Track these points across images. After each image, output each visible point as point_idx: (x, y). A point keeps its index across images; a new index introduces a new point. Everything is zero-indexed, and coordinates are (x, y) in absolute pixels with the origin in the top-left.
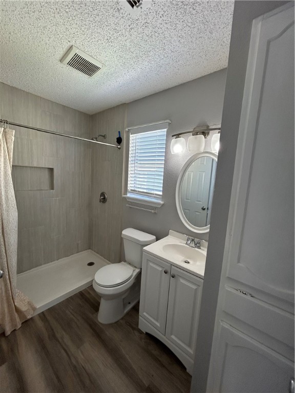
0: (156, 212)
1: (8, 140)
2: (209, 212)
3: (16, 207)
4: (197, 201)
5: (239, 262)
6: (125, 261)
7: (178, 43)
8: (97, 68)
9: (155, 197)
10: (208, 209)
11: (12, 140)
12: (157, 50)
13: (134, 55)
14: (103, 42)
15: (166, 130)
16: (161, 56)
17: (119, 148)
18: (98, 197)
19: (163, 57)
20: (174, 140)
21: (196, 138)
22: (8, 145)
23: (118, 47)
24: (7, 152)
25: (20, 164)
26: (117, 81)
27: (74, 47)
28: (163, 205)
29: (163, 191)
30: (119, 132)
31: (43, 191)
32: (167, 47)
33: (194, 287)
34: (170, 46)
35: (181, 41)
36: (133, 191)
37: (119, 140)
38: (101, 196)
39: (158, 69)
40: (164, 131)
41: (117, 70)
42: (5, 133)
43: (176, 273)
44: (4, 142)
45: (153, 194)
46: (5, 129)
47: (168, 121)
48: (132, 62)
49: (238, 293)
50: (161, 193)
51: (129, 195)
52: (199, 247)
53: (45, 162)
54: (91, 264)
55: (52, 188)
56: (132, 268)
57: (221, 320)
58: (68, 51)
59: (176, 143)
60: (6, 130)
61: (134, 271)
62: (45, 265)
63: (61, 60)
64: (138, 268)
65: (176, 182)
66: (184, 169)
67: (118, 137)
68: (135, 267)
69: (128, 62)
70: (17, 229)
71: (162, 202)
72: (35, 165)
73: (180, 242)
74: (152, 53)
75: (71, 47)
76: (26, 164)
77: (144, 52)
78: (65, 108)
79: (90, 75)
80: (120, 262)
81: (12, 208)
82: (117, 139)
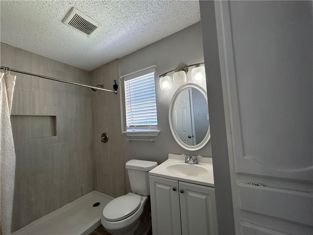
0: (154, 140)
1: (9, 85)
2: (194, 139)
3: (14, 150)
4: (184, 132)
5: (244, 155)
6: (132, 192)
7: (157, 5)
8: (95, 27)
9: (151, 128)
10: (193, 137)
11: (13, 85)
12: (142, 11)
13: (124, 15)
14: (99, 4)
15: (153, 73)
16: (145, 16)
17: (116, 93)
18: (100, 138)
19: (146, 17)
20: (161, 79)
21: (179, 73)
22: (9, 89)
23: (111, 9)
24: (6, 96)
25: (21, 114)
26: (111, 39)
27: (74, 8)
28: (160, 133)
29: (158, 122)
30: (115, 81)
31: (45, 138)
32: (149, 8)
33: (204, 197)
34: (151, 8)
35: (159, 3)
36: (132, 127)
37: (116, 87)
38: (102, 137)
39: (143, 27)
40: (152, 75)
41: (110, 29)
42: (5, 78)
43: (184, 188)
44: (3, 87)
45: (149, 126)
46: (5, 75)
47: (155, 66)
48: (123, 22)
49: (251, 186)
50: (156, 124)
51: (128, 131)
52: (197, 163)
53: (48, 111)
54: (97, 205)
55: (55, 134)
56: (139, 197)
57: (241, 221)
58: (69, 12)
59: (164, 80)
60: (7, 76)
61: (141, 199)
62: (47, 216)
63: (63, 21)
64: (145, 196)
65: (168, 112)
66: (173, 100)
67: (114, 84)
68: (142, 195)
69: (120, 21)
70: (14, 174)
71: (159, 131)
72: (37, 114)
73: (180, 162)
74: (138, 13)
75: (72, 8)
76: (28, 114)
77: (132, 13)
78: (66, 66)
79: (89, 33)
80: (125, 193)
81: (9, 151)
82: (114, 86)
